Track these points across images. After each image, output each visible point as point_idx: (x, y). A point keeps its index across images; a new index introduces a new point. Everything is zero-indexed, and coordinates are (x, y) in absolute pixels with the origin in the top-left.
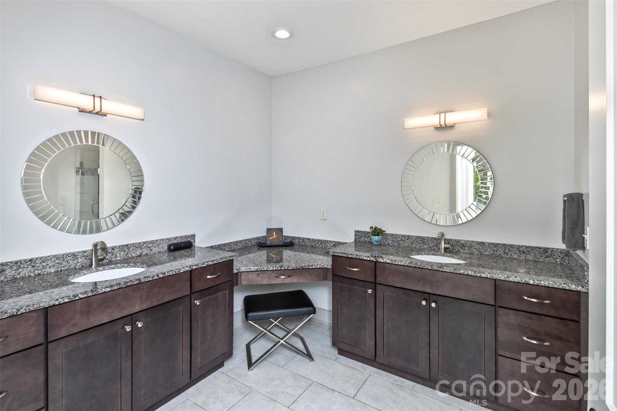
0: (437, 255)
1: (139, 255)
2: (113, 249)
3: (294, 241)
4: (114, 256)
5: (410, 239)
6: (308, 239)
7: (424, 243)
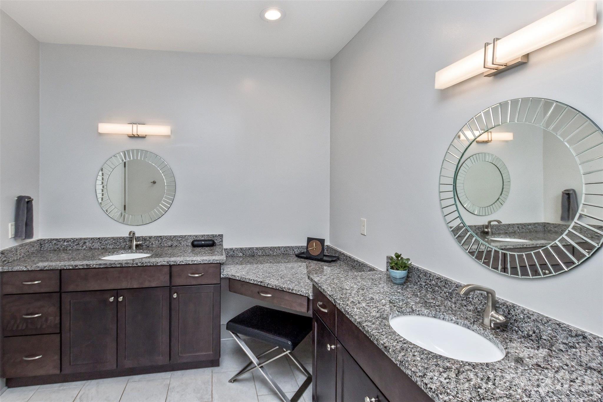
1: (170, 245)
2: (150, 238)
4: (151, 244)
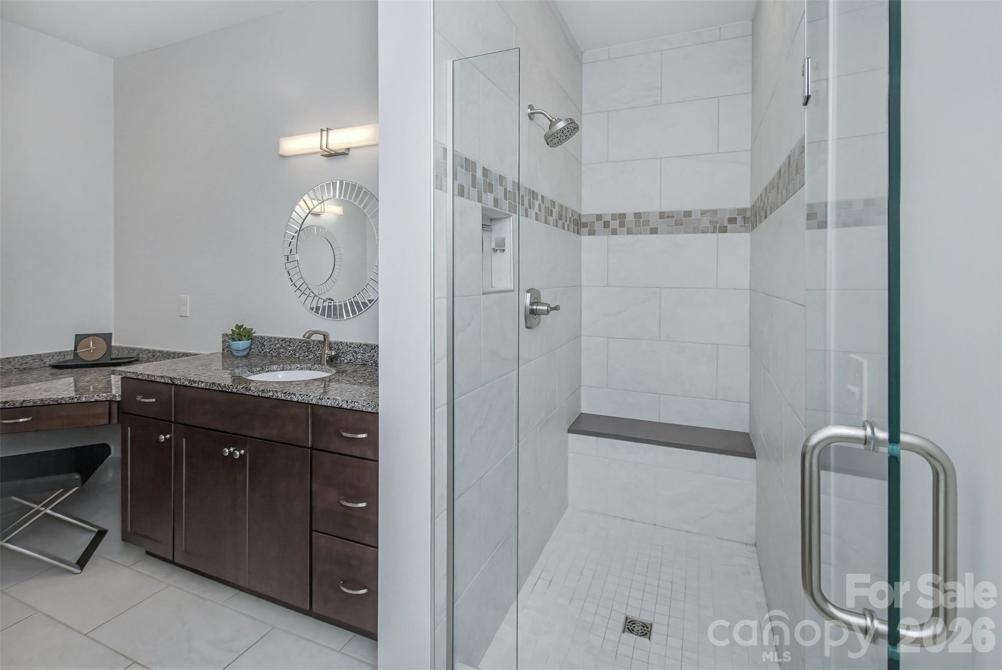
0: (314, 370)
3: (141, 356)
5: (291, 345)
6: (160, 352)
7: (309, 350)
